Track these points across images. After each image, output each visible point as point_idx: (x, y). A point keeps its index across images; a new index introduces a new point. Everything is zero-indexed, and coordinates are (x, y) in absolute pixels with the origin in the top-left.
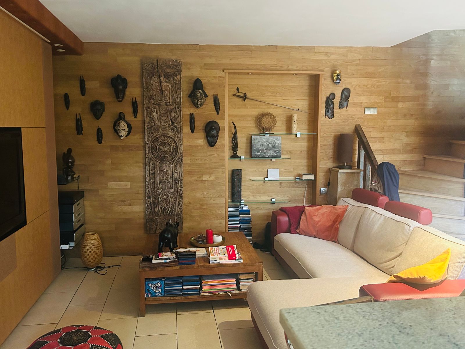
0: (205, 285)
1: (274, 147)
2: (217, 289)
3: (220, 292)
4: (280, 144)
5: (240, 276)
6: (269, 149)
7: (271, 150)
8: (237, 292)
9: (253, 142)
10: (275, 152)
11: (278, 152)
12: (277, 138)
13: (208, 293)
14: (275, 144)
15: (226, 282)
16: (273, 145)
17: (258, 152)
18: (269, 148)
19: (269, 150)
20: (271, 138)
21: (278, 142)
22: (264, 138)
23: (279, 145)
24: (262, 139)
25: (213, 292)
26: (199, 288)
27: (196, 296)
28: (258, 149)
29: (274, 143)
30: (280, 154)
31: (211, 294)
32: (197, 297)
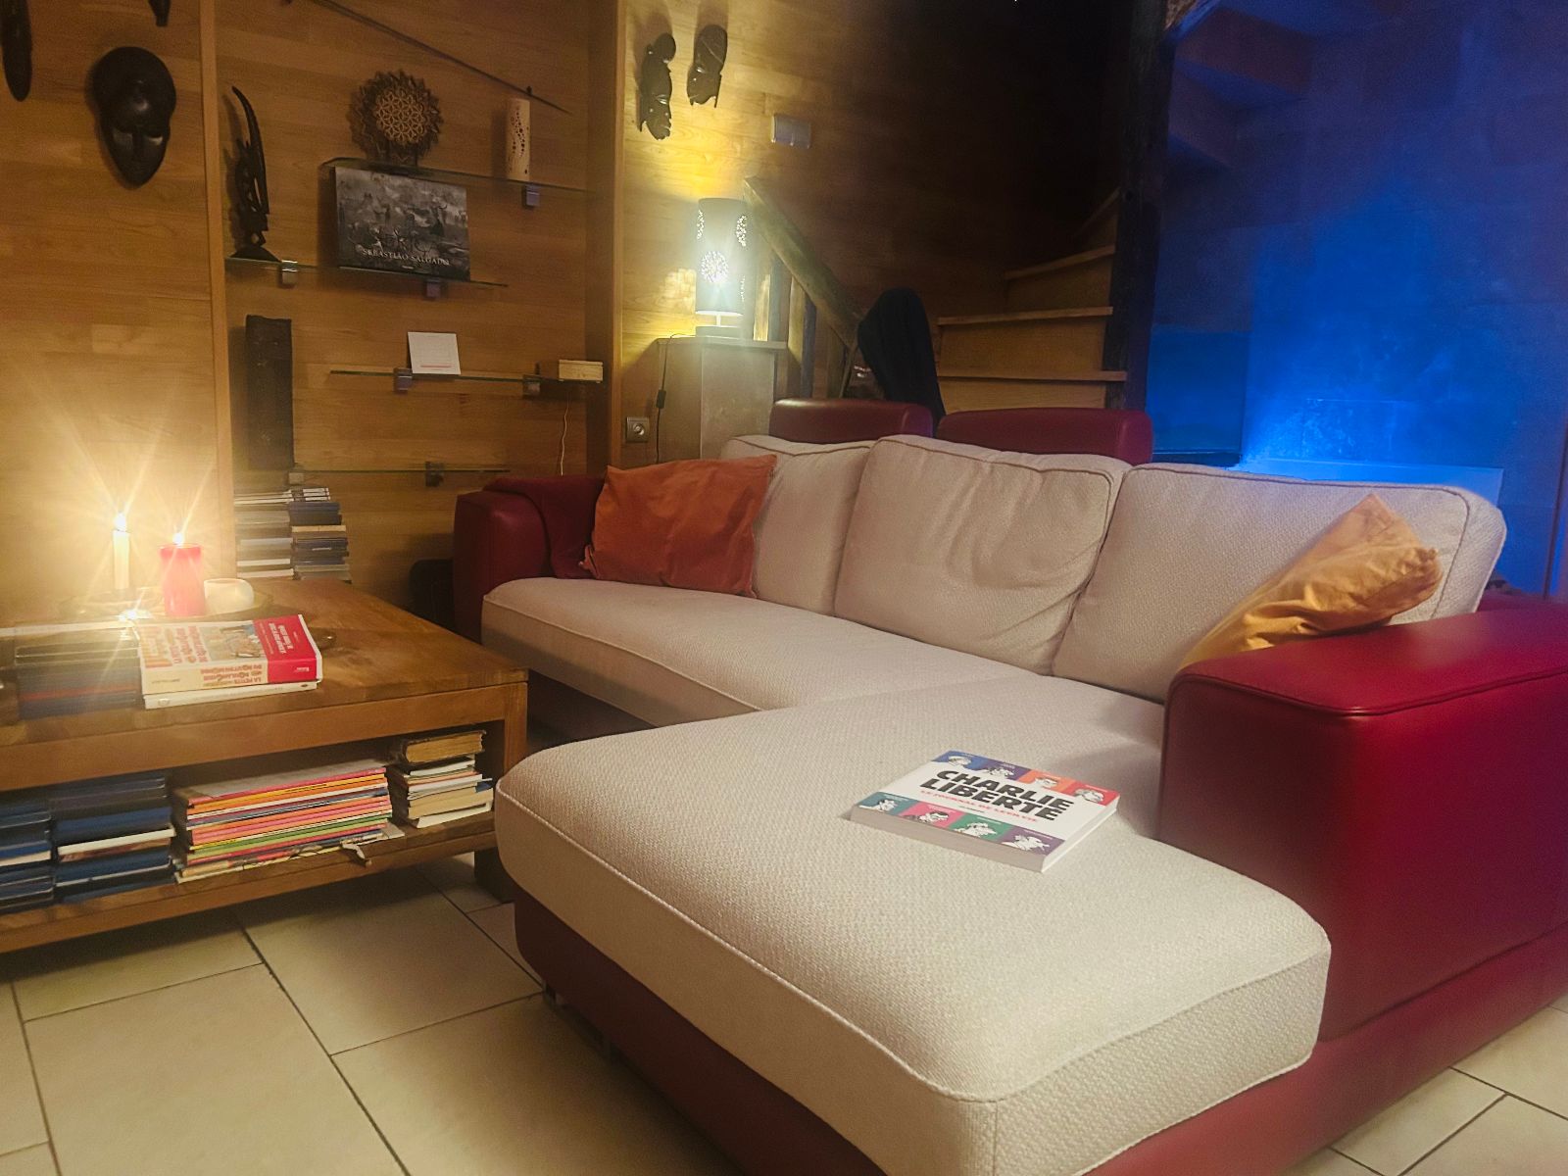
0: (206, 820)
1: (438, 229)
2: (282, 836)
3: (302, 844)
4: (463, 220)
5: (409, 748)
6: (416, 237)
7: (423, 239)
8: (398, 834)
9: (343, 198)
10: (443, 251)
11: (457, 255)
12: (450, 194)
13: (226, 864)
14: (440, 218)
15: (333, 788)
16: (434, 222)
17: (368, 242)
18: (414, 232)
19: (417, 242)
20: (423, 191)
21: (454, 211)
22: (392, 187)
23: (460, 225)
24: (384, 190)
25: (260, 852)
26: (167, 843)
27: (153, 892)
28: (366, 228)
29: (436, 215)
30: (464, 262)
31: (246, 867)
32: (158, 896)
